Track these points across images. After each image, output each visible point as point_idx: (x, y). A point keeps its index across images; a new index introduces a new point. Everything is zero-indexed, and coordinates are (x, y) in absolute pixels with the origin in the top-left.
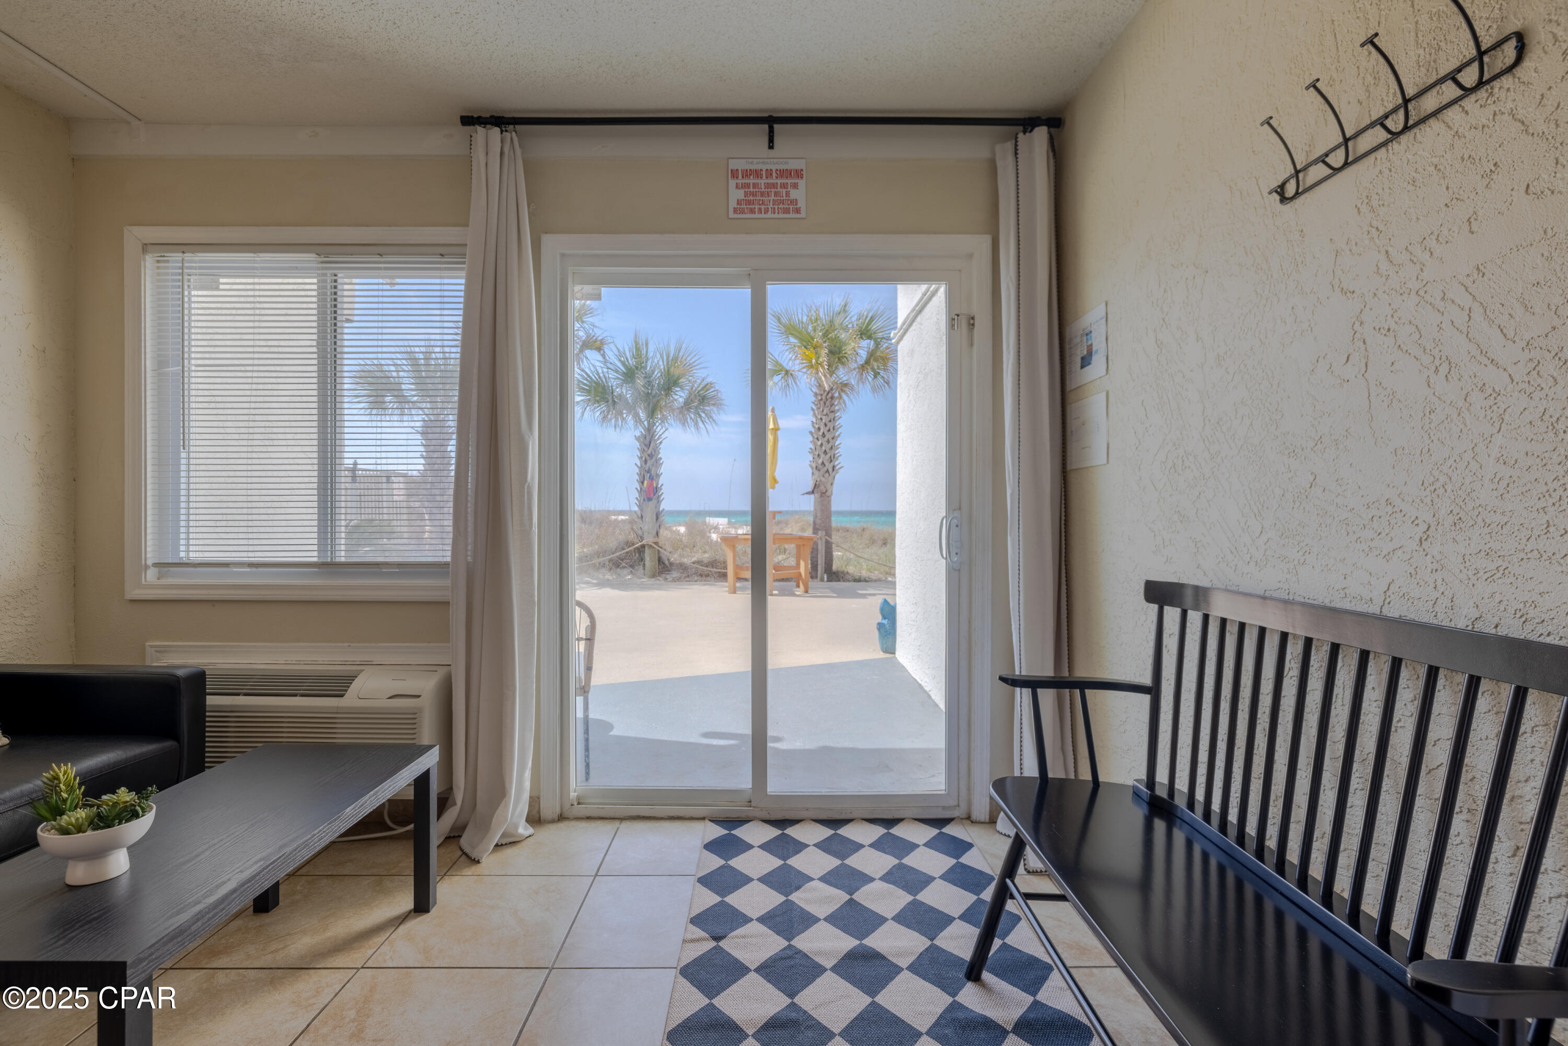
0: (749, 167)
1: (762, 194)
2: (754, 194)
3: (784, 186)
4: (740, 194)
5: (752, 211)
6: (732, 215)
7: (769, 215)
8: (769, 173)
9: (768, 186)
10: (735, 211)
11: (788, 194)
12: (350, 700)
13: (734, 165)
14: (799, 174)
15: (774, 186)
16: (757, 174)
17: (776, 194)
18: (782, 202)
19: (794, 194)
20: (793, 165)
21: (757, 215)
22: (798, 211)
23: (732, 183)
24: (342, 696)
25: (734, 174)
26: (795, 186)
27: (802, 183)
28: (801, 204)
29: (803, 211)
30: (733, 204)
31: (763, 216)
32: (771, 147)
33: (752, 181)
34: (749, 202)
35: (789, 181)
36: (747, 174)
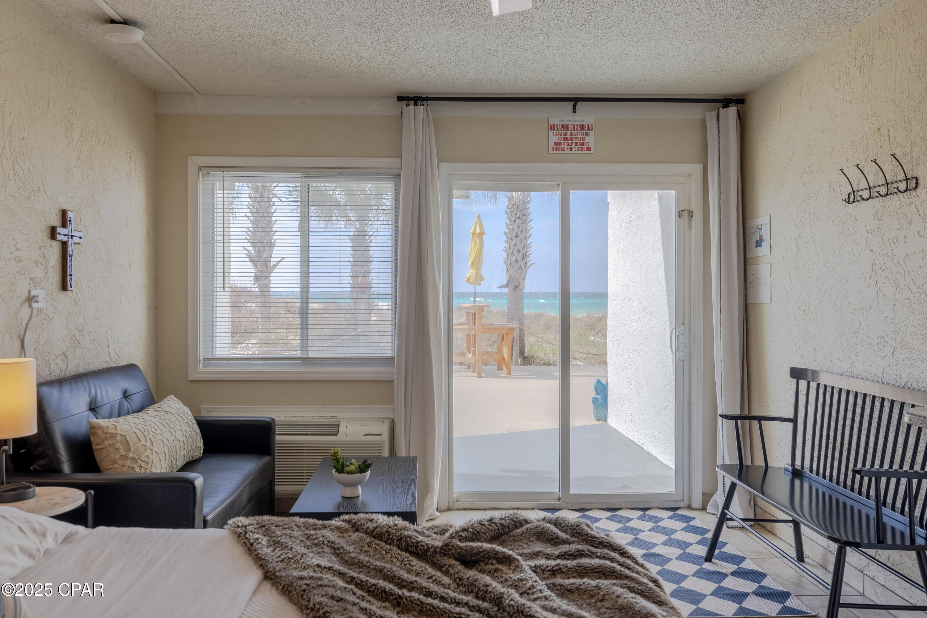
0: (561, 123)
1: (569, 139)
2: (564, 139)
3: (581, 134)
4: (556, 139)
5: (563, 149)
6: (551, 151)
7: (573, 151)
8: (573, 127)
9: (572, 134)
10: (553, 149)
11: (584, 139)
12: (341, 437)
13: (552, 122)
14: (590, 127)
15: (576, 134)
16: (566, 127)
17: (577, 139)
18: (580, 144)
19: (587, 139)
20: (587, 122)
21: (565, 152)
22: (589, 149)
23: (551, 132)
24: (336, 435)
25: (552, 127)
26: (588, 134)
27: (592, 133)
28: (592, 145)
29: (593, 149)
30: (551, 145)
31: (569, 152)
32: (574, 112)
33: (562, 131)
34: (561, 144)
35: (584, 132)
36: (560, 127)
